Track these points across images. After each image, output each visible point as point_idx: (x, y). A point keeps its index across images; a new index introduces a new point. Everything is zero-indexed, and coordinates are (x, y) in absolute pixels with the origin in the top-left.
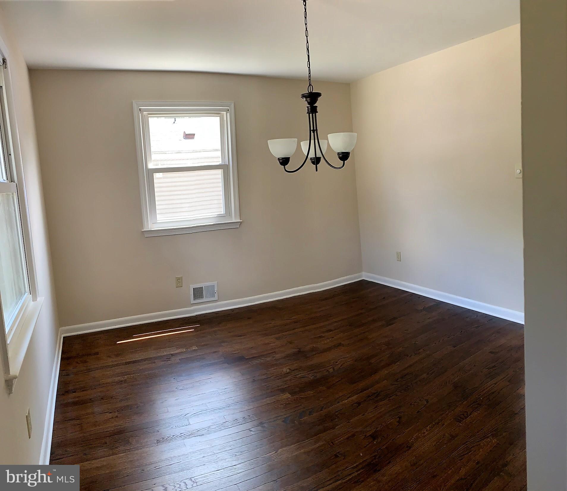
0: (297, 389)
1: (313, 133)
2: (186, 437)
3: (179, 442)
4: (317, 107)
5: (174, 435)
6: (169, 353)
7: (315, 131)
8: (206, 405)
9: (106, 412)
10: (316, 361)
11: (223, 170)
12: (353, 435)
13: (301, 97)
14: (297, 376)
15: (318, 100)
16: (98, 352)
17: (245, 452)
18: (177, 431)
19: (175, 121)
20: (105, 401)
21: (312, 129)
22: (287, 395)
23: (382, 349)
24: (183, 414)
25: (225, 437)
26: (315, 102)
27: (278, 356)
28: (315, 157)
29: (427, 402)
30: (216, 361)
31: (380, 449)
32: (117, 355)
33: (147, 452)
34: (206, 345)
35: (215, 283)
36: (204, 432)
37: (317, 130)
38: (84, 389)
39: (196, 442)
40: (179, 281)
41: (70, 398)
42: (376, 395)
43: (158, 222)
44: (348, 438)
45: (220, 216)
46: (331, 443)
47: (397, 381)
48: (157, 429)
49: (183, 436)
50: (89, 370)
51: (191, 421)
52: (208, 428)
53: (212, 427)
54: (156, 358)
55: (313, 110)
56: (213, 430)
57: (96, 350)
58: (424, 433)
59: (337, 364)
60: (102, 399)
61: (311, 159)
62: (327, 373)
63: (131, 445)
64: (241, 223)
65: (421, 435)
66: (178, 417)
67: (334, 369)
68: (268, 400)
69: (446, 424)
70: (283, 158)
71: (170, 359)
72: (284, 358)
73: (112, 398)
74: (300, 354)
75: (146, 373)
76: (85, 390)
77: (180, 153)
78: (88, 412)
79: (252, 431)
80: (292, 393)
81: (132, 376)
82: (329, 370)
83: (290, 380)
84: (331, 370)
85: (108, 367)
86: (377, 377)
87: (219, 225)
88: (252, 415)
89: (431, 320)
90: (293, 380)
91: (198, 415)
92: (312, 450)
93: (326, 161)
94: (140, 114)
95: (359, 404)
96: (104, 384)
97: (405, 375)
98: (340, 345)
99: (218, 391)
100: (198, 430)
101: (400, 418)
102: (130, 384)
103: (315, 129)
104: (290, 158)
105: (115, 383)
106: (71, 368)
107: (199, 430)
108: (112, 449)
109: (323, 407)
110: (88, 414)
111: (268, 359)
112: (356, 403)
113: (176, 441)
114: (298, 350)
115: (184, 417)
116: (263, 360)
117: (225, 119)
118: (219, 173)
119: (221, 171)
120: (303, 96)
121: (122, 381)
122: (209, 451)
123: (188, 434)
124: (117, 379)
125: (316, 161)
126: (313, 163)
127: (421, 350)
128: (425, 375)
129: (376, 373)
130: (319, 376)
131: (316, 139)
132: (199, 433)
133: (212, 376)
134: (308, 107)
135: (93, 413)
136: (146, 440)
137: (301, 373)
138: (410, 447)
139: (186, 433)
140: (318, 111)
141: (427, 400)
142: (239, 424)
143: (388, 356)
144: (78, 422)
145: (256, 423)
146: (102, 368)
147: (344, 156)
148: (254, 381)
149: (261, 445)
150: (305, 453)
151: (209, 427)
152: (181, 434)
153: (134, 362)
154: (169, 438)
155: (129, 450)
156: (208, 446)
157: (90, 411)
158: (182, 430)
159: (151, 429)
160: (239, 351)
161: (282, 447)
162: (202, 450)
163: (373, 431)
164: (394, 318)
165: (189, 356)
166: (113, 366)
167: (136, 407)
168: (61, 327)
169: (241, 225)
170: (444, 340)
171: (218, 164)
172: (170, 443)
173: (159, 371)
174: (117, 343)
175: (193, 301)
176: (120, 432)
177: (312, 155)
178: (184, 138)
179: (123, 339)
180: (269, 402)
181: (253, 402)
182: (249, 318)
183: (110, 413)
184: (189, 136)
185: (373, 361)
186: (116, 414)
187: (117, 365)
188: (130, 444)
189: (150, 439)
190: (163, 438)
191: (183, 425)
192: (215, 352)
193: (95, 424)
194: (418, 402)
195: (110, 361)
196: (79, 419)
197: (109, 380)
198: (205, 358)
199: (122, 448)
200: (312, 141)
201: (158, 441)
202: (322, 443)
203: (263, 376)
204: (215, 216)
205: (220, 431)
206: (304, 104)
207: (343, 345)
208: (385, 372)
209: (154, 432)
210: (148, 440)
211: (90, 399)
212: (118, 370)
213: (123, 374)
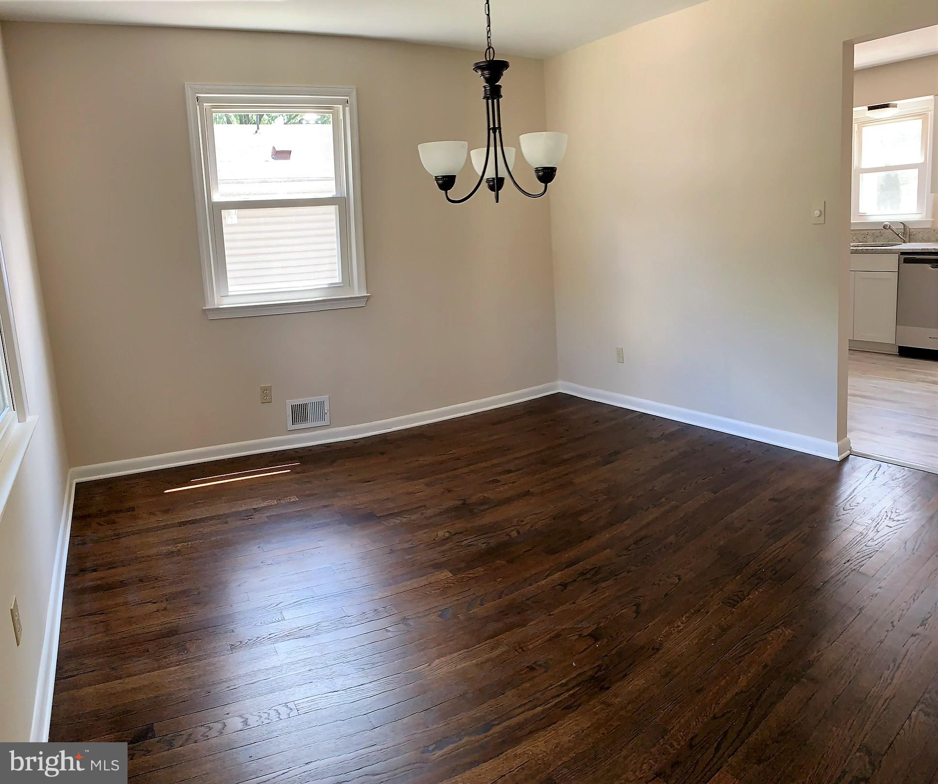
0: (462, 565)
1: (493, 134)
2: (278, 639)
3: (268, 647)
4: (500, 87)
5: (259, 636)
6: (250, 507)
7: (497, 130)
8: (312, 589)
9: (148, 602)
10: (488, 519)
11: (337, 206)
12: (558, 636)
13: (474, 69)
14: (463, 543)
15: (503, 75)
16: (134, 507)
17: (379, 664)
18: (264, 631)
19: (258, 129)
20: (145, 584)
21: (492, 126)
22: (445, 575)
23: (599, 500)
24: (273, 604)
25: (347, 640)
26: (498, 79)
27: (429, 512)
28: (495, 177)
29: (679, 579)
30: (329, 520)
31: (607, 656)
32: (166, 512)
33: (215, 664)
34: (312, 495)
35: (325, 398)
36: (310, 632)
37: (500, 128)
38: (111, 566)
39: (297, 647)
40: (266, 395)
41: (89, 580)
42: (593, 572)
43: (230, 294)
44: (550, 640)
45: (333, 287)
46: (520, 648)
47: (627, 549)
48: (231, 627)
49: (273, 638)
50: (118, 536)
51: (287, 615)
52: (315, 626)
53: (323, 624)
54: (228, 516)
55: (494, 93)
56: (325, 628)
57: (131, 504)
58: (679, 626)
59: (523, 523)
60: (141, 581)
61: (488, 181)
62: (507, 538)
63: (189, 653)
64: (368, 298)
65: (674, 630)
66: (265, 607)
67: (518, 532)
68: (415, 583)
69: (711, 611)
70: (444, 177)
71: (252, 517)
72: (440, 514)
73: (156, 579)
74: (465, 509)
75: (213, 539)
76: (113, 568)
77: (266, 182)
78: (118, 602)
79: (389, 631)
80: (455, 571)
81: (190, 543)
82: (510, 534)
83: (451, 549)
84: (514, 534)
85: (148, 530)
86: (591, 544)
87: (331, 302)
88: (390, 607)
89: (675, 453)
90: (455, 549)
91: (300, 604)
92: (488, 660)
93: (515, 183)
94: (198, 107)
95: (564, 586)
96: (143, 557)
97: (641, 540)
98: (527, 493)
99: (332, 568)
100: (300, 628)
101: (638, 605)
102: (187, 556)
103: (497, 126)
104: (455, 176)
105: (162, 556)
106: (89, 533)
107: (302, 628)
108: (157, 660)
109: (502, 592)
110: (117, 605)
111: (414, 517)
112: (559, 585)
113: (262, 645)
114: (462, 501)
115: (274, 608)
116: (406, 518)
117: (342, 118)
118: (332, 211)
119: (335, 209)
120: (478, 67)
121: (173, 552)
122: (318, 661)
123: (281, 635)
124: (164, 549)
125: (496, 184)
126: (492, 188)
127: (663, 500)
128: (672, 538)
129: (590, 537)
130: (493, 542)
131: (497, 144)
132: (303, 633)
133: (321, 544)
134: (485, 87)
135: (126, 603)
136: (213, 645)
137: (467, 538)
138: (658, 649)
139: (278, 633)
140: (501, 94)
141: (679, 576)
142: (368, 620)
143: (609, 511)
144: (102, 617)
145: (394, 619)
146: (139, 532)
147: (547, 175)
148: (392, 551)
149: (403, 653)
150: (477, 664)
151: (318, 624)
152: (270, 635)
153: (193, 522)
154: (251, 641)
155: (186, 661)
156: (317, 654)
157: (120, 600)
158: (273, 628)
159: (221, 627)
160: (366, 505)
161: (439, 657)
162: (308, 660)
163: (594, 627)
164: (617, 453)
165: (282, 511)
166: (158, 528)
167: (196, 593)
168: (72, 467)
169: (368, 302)
170: (698, 483)
171: (330, 195)
172: (252, 650)
173: (234, 536)
174: (165, 492)
175: (291, 427)
176: (172, 632)
177: (490, 174)
178: (273, 158)
179: (176, 485)
180: (416, 586)
181: (390, 585)
182: (382, 454)
183: (154, 603)
184: (282, 155)
185: (583, 519)
186: (164, 605)
187: (165, 527)
188: (187, 652)
189: (220, 643)
190: (241, 642)
191: (274, 620)
192: (325, 506)
193: (130, 621)
194: (664, 580)
195: (152, 522)
196: (103, 613)
197: (154, 551)
198: (311, 515)
199: (174, 658)
200: (492, 149)
201: (233, 647)
202: (503, 649)
203: (405, 545)
204: (327, 286)
205: (336, 630)
206: (479, 82)
207: (533, 494)
208: (605, 536)
209: (226, 632)
210: (217, 645)
211: (121, 582)
212: (168, 535)
213: (175, 541)
